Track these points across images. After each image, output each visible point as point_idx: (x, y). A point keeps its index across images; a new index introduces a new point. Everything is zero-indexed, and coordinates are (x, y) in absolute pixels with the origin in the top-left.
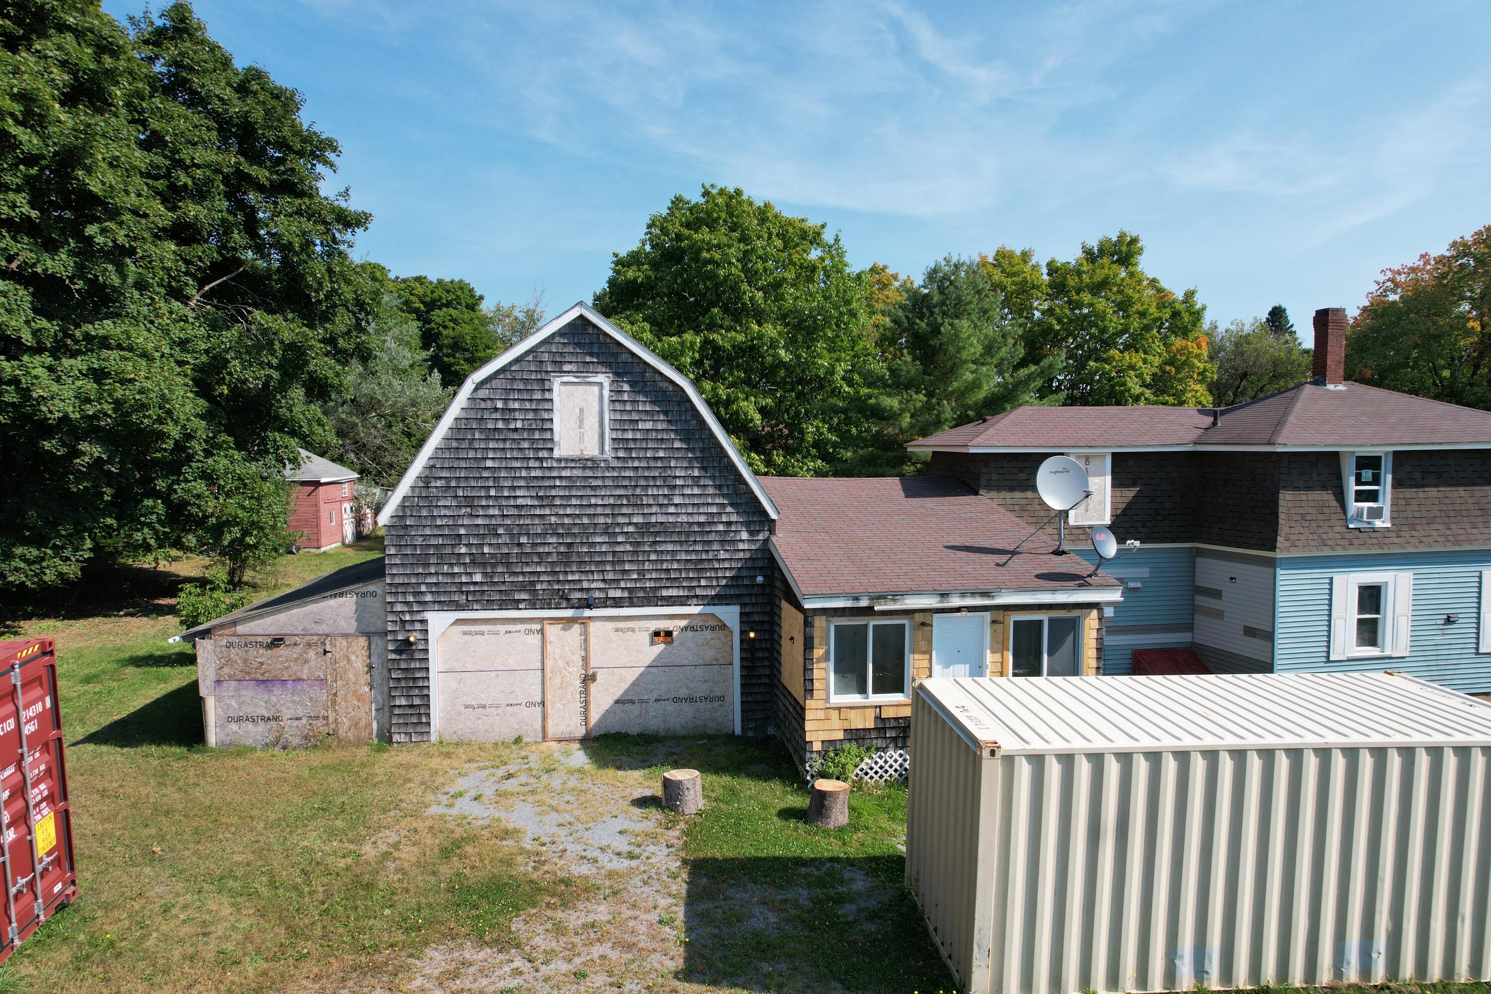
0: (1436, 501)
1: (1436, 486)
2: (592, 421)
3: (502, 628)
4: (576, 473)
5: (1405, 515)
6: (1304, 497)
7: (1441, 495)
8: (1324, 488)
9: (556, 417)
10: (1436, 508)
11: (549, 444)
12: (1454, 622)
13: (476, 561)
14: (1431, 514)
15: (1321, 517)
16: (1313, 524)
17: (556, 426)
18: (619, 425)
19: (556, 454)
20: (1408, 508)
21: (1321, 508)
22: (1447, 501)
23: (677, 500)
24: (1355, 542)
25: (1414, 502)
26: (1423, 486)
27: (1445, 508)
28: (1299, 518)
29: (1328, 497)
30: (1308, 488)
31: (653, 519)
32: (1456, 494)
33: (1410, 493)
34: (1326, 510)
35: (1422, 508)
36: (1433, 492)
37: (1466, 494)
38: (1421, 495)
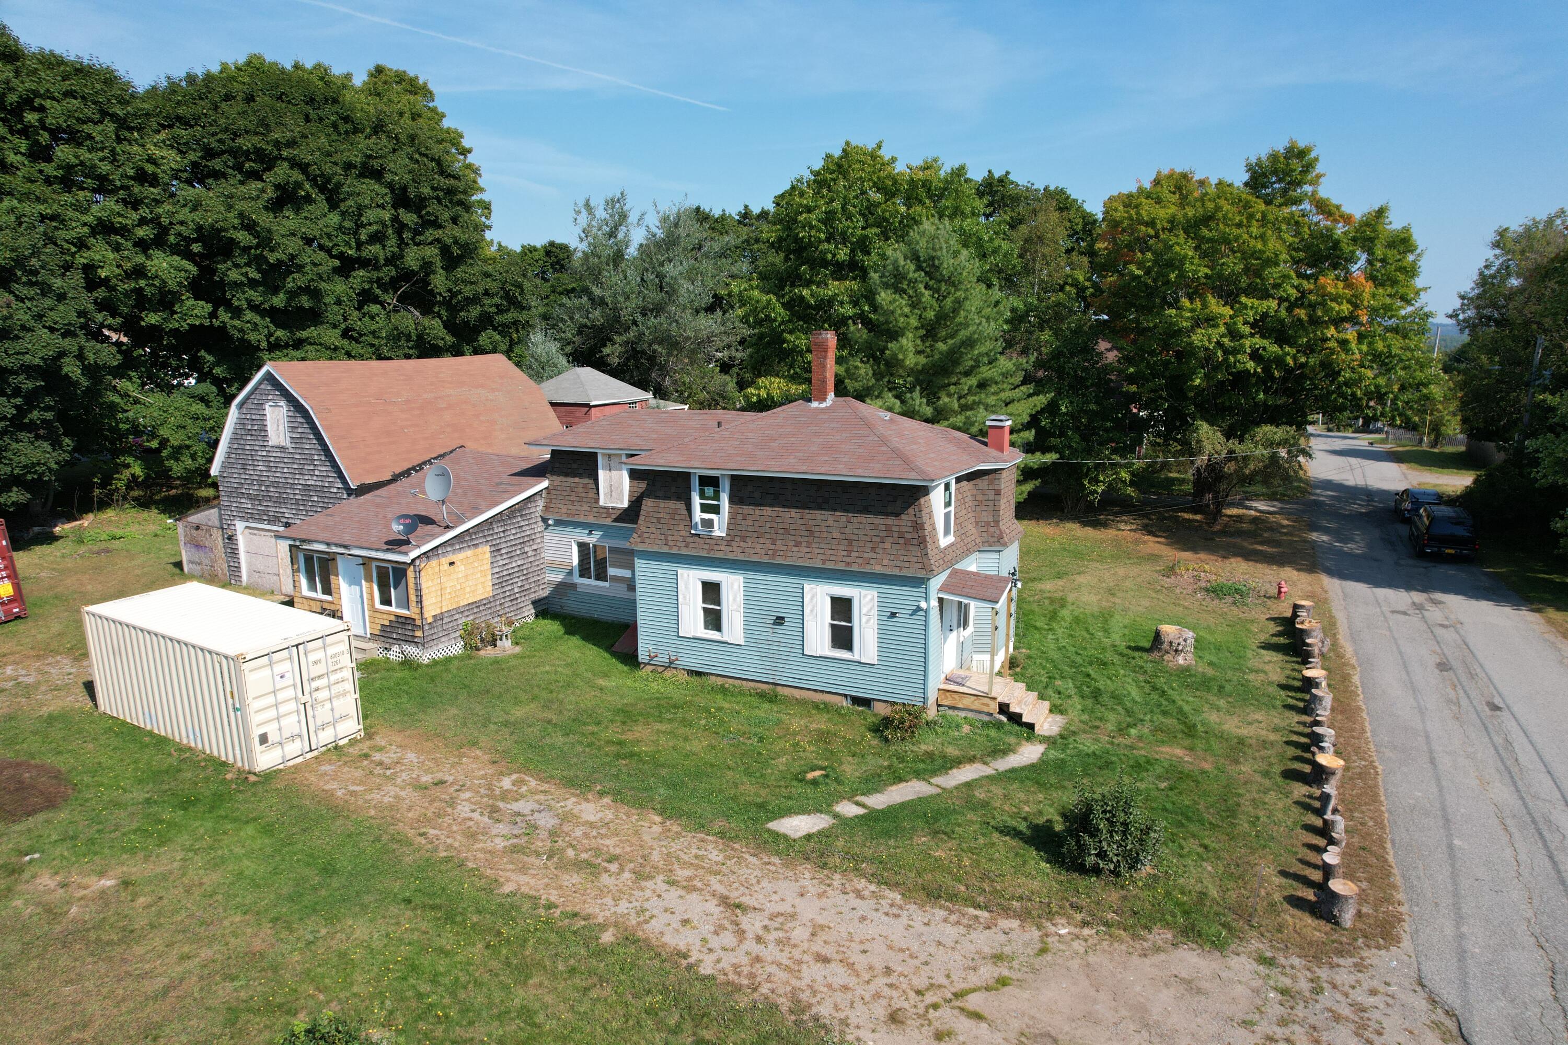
0: (770, 519)
1: (772, 506)
2: (281, 427)
3: (263, 533)
4: (279, 455)
5: (738, 527)
6: (662, 505)
7: (775, 514)
8: (679, 499)
9: (268, 423)
10: (768, 525)
11: (265, 437)
12: (782, 624)
13: (250, 497)
14: (762, 530)
15: (673, 522)
16: (665, 527)
17: (269, 428)
18: (293, 429)
19: (270, 443)
20: (744, 522)
21: (674, 514)
22: (779, 520)
23: (317, 473)
24: (692, 545)
25: (750, 517)
26: (761, 505)
27: (775, 525)
28: (655, 520)
29: (680, 506)
30: (667, 498)
31: (309, 483)
32: (788, 515)
33: (748, 510)
34: (677, 517)
35: (756, 524)
36: (767, 511)
37: (798, 516)
38: (757, 512)
